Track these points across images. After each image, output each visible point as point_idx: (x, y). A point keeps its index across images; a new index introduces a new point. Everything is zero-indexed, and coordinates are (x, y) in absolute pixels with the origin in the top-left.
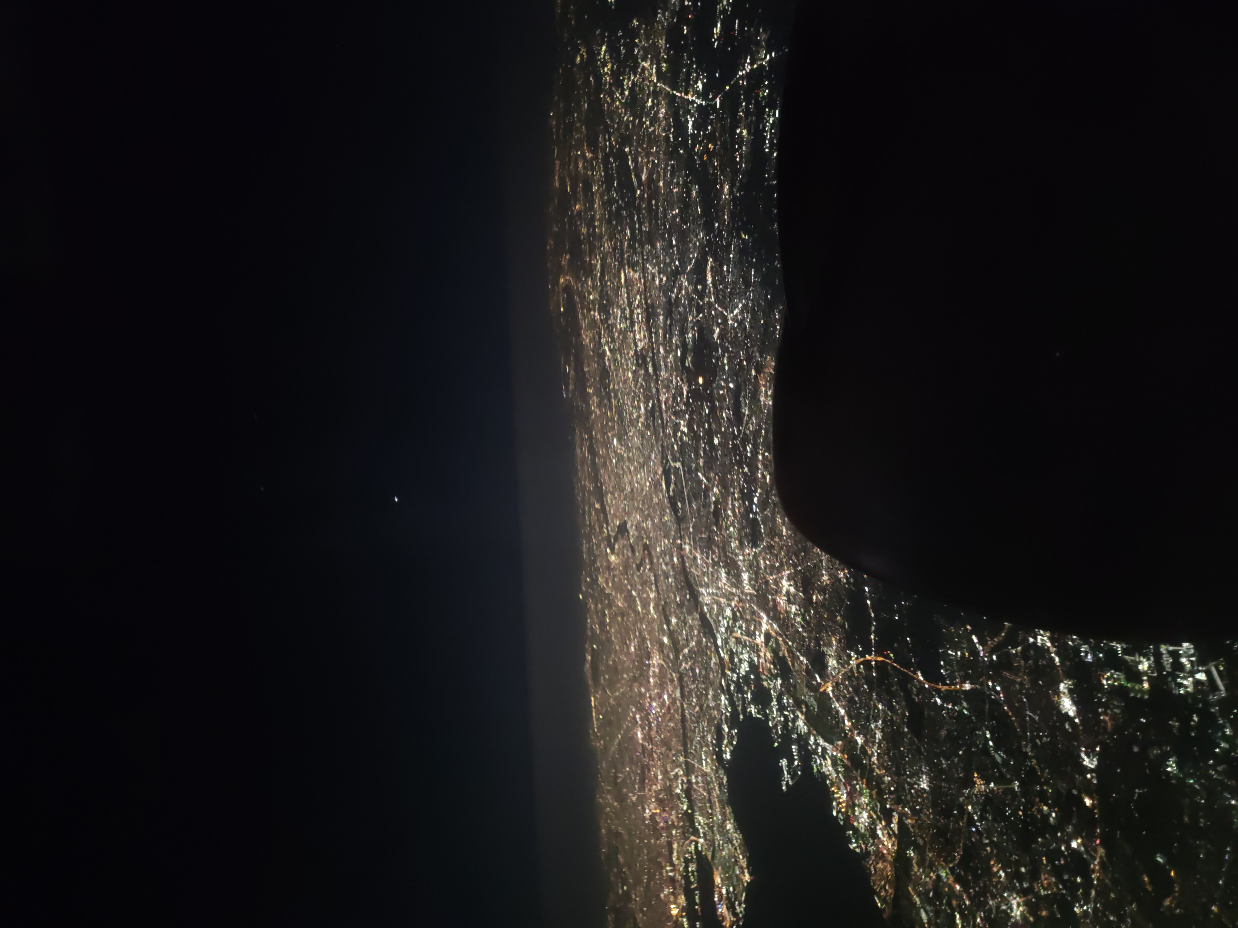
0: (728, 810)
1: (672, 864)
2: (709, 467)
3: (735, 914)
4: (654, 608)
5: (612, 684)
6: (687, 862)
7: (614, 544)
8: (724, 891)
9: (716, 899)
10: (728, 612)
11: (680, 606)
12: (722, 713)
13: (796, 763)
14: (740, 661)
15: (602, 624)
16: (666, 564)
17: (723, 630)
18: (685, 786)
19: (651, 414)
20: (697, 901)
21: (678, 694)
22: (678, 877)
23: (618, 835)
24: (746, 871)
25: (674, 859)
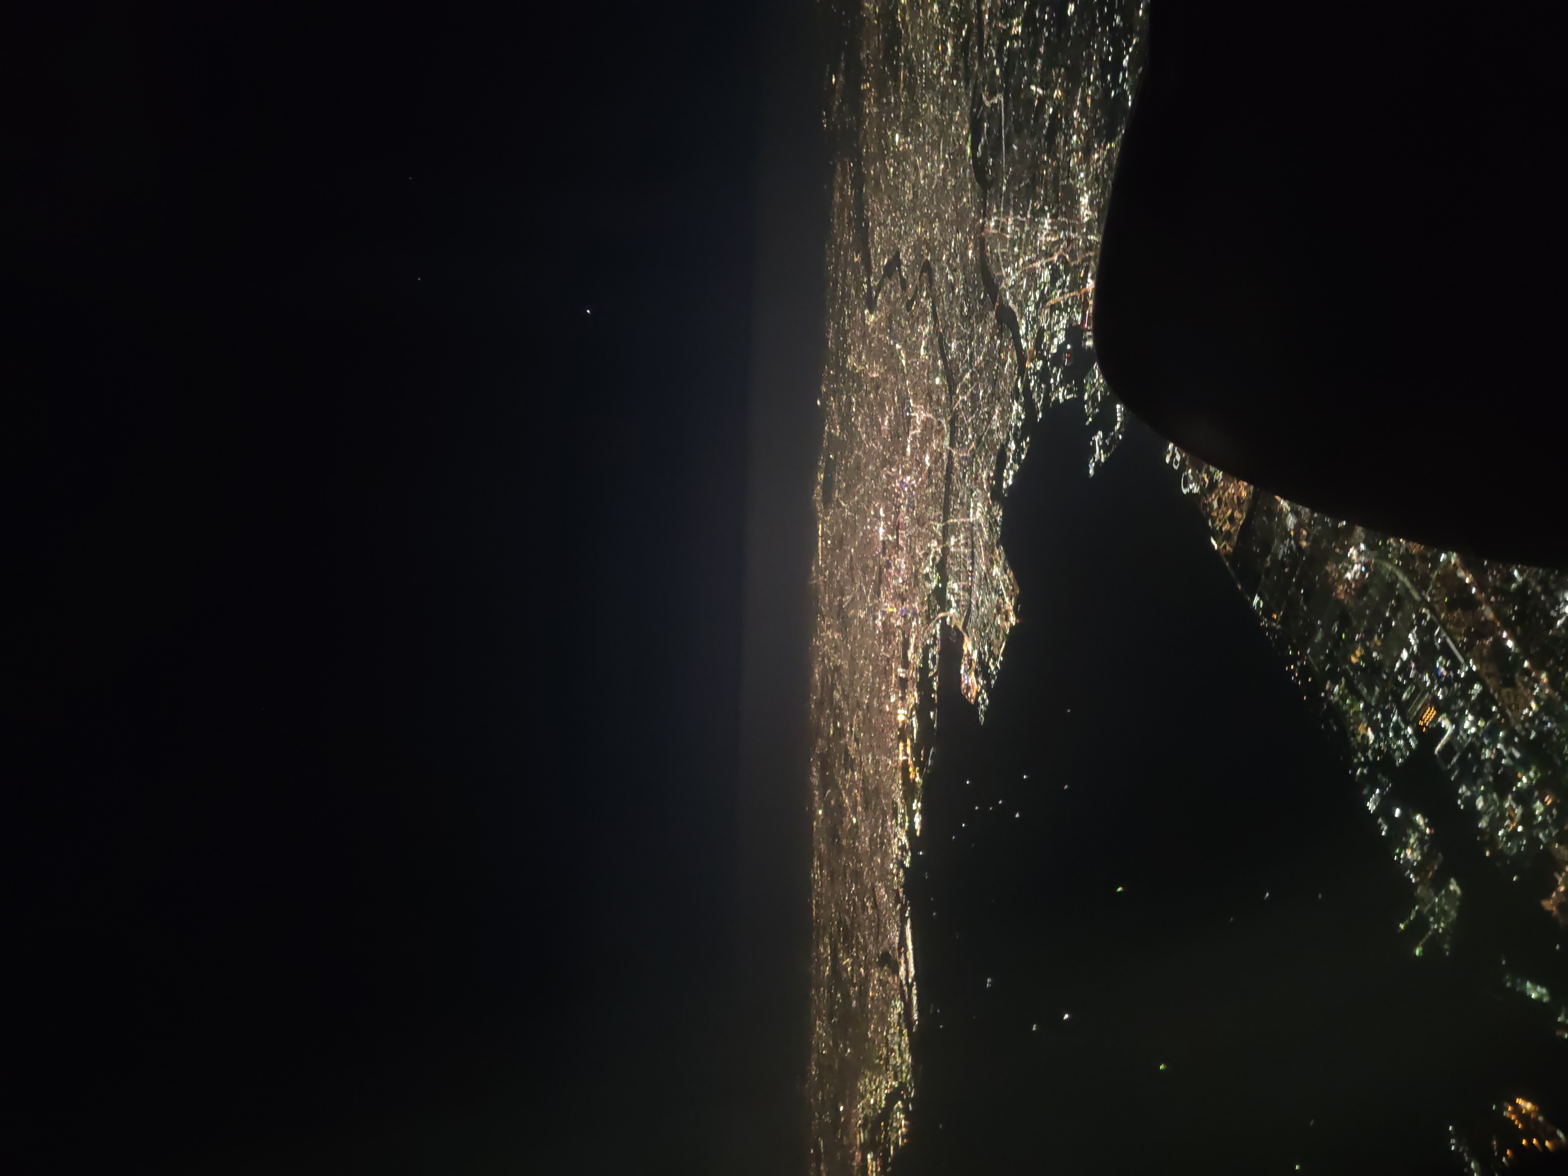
0: (999, 551)
1: (906, 664)
2: (1049, 64)
3: (987, 676)
4: (926, 348)
5: (848, 492)
6: (926, 649)
7: (876, 297)
8: (975, 656)
9: (962, 672)
10: (1046, 275)
11: (965, 319)
12: (1011, 427)
13: (1118, 426)
14: (1053, 336)
15: (846, 422)
16: (953, 271)
17: (1032, 309)
18: (938, 558)
19: (962, 49)
20: (935, 688)
21: (946, 443)
22: (913, 673)
23: (837, 668)
24: (1011, 614)
25: (909, 655)
